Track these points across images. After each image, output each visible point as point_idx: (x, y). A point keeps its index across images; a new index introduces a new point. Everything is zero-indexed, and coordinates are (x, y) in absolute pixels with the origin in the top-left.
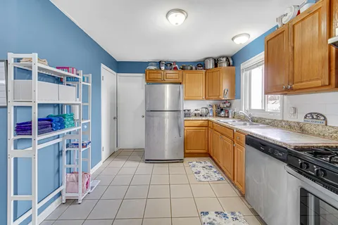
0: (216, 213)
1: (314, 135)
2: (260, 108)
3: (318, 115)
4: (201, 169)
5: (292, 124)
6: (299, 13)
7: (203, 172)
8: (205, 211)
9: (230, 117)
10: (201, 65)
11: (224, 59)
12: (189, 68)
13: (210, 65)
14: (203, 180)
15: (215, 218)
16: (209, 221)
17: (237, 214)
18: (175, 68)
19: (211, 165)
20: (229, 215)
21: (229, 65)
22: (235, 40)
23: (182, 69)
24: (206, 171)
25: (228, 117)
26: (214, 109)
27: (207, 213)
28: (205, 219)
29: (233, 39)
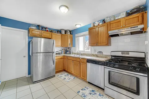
0: (82, 90)
1: (100, 57)
2: (83, 50)
3: (101, 52)
4: (65, 77)
5: (94, 55)
6: (99, 25)
7: (67, 78)
8: (78, 91)
9: (71, 54)
10: (59, 31)
11: (69, 31)
12: (54, 32)
13: (63, 32)
14: (69, 80)
15: (82, 91)
16: (82, 94)
17: (87, 87)
18: (47, 31)
19: (67, 74)
20: (85, 89)
21: (71, 34)
22: (77, 26)
23: (51, 32)
24: (67, 77)
25: (70, 54)
26: (64, 51)
27: (79, 92)
28: (80, 94)
29: (76, 25)
